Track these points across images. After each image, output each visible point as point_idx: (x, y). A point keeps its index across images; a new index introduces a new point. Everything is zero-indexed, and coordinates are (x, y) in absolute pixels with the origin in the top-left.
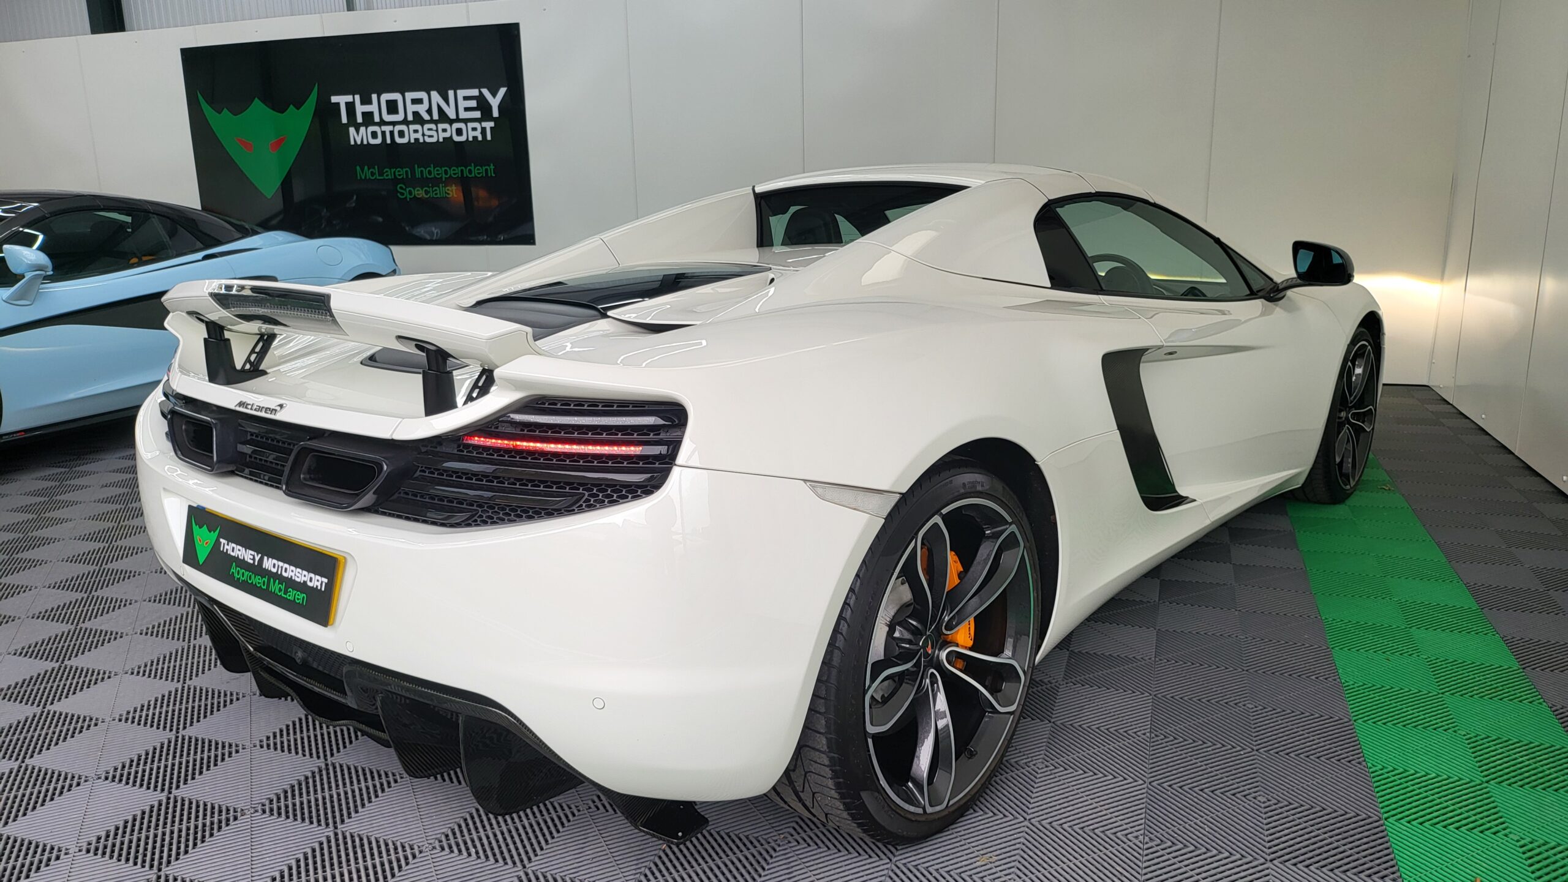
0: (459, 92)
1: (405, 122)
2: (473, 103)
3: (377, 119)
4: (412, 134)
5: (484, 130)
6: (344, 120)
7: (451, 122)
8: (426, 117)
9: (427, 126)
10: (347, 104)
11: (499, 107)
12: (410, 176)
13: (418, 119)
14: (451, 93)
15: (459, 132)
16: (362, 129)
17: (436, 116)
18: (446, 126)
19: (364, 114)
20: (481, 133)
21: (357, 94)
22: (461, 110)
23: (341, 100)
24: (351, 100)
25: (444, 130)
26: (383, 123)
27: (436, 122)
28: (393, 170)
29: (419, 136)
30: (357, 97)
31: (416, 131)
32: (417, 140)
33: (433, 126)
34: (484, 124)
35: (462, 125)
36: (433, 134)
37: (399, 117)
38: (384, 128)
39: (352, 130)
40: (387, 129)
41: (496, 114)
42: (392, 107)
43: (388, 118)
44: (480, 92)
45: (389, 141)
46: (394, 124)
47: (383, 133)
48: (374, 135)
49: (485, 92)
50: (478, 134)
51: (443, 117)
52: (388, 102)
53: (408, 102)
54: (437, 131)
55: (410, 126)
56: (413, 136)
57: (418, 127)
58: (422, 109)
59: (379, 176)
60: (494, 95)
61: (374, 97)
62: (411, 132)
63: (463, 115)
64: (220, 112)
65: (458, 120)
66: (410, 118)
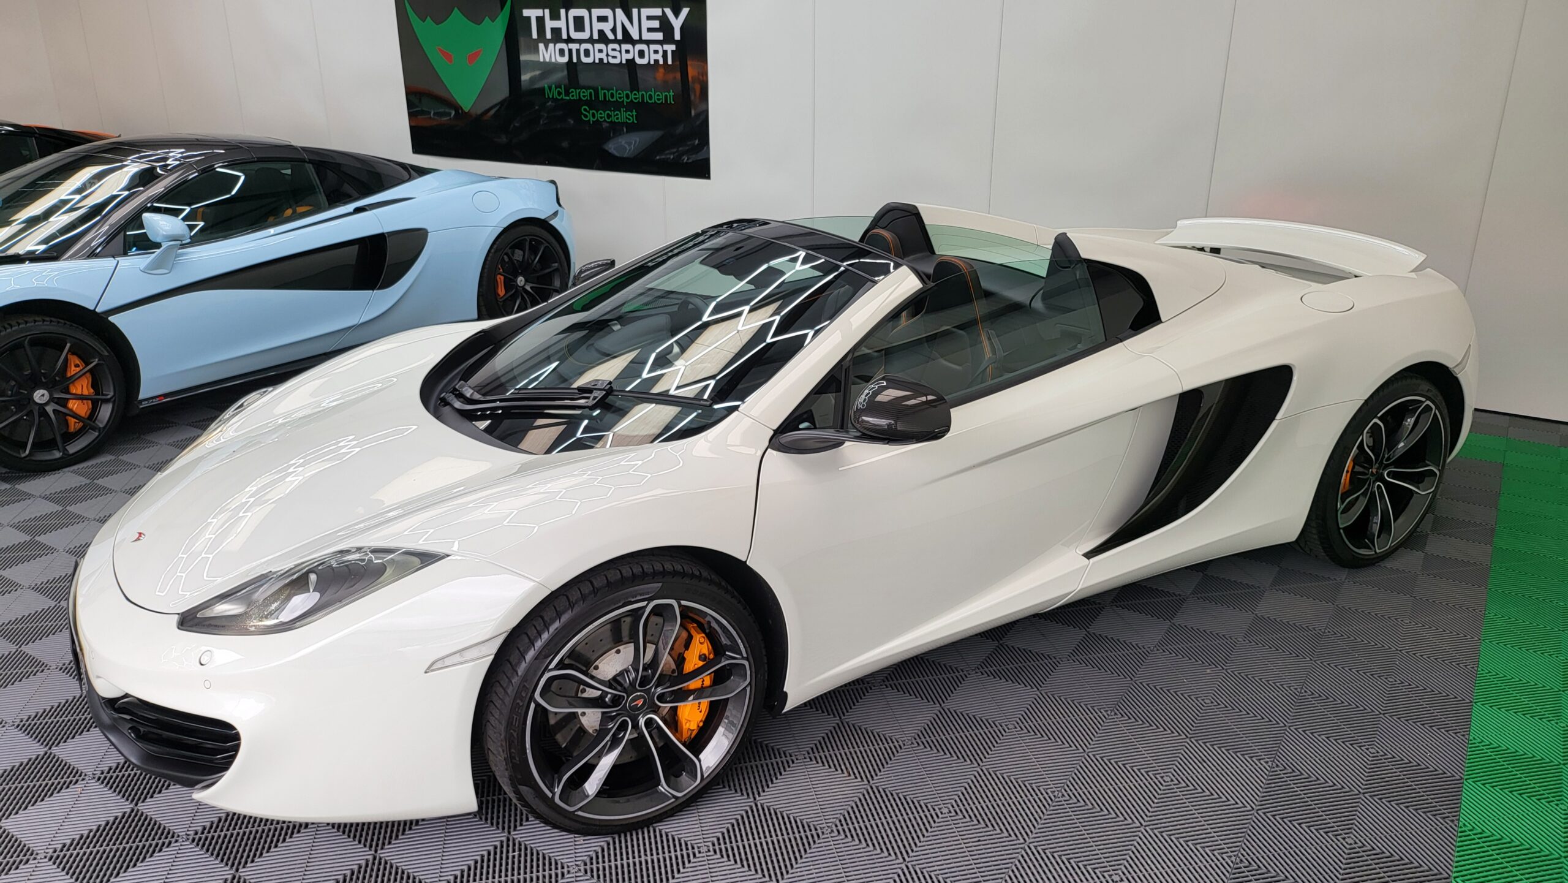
0: (642, 10)
1: (591, 40)
2: (656, 24)
3: (565, 36)
4: (597, 54)
5: (665, 53)
6: (535, 35)
7: (634, 42)
8: (611, 36)
9: (611, 46)
10: (537, 18)
11: (682, 29)
12: (593, 98)
13: (603, 38)
14: (635, 11)
15: (641, 54)
16: (551, 46)
17: (620, 36)
18: (629, 47)
19: (552, 29)
20: (663, 56)
21: (547, 8)
22: (644, 30)
23: (532, 13)
24: (542, 15)
25: (627, 51)
26: (570, 40)
27: (619, 42)
28: (578, 91)
29: (603, 56)
30: (547, 11)
31: (600, 51)
32: (601, 60)
33: (616, 46)
34: (666, 47)
35: (644, 47)
36: (617, 55)
37: (585, 35)
38: (571, 46)
39: (541, 46)
40: (574, 47)
41: (677, 37)
42: (579, 23)
43: (575, 35)
44: (663, 12)
45: (575, 60)
46: (580, 42)
47: (570, 51)
48: (562, 52)
49: (668, 11)
50: (659, 57)
51: (627, 38)
52: (575, 17)
53: (594, 19)
54: (620, 51)
55: (596, 45)
56: (598, 56)
57: (602, 46)
58: (607, 27)
59: (565, 96)
60: (677, 14)
61: (563, 12)
62: (596, 51)
63: (646, 36)
64: (424, 21)
65: (641, 41)
66: (596, 37)
